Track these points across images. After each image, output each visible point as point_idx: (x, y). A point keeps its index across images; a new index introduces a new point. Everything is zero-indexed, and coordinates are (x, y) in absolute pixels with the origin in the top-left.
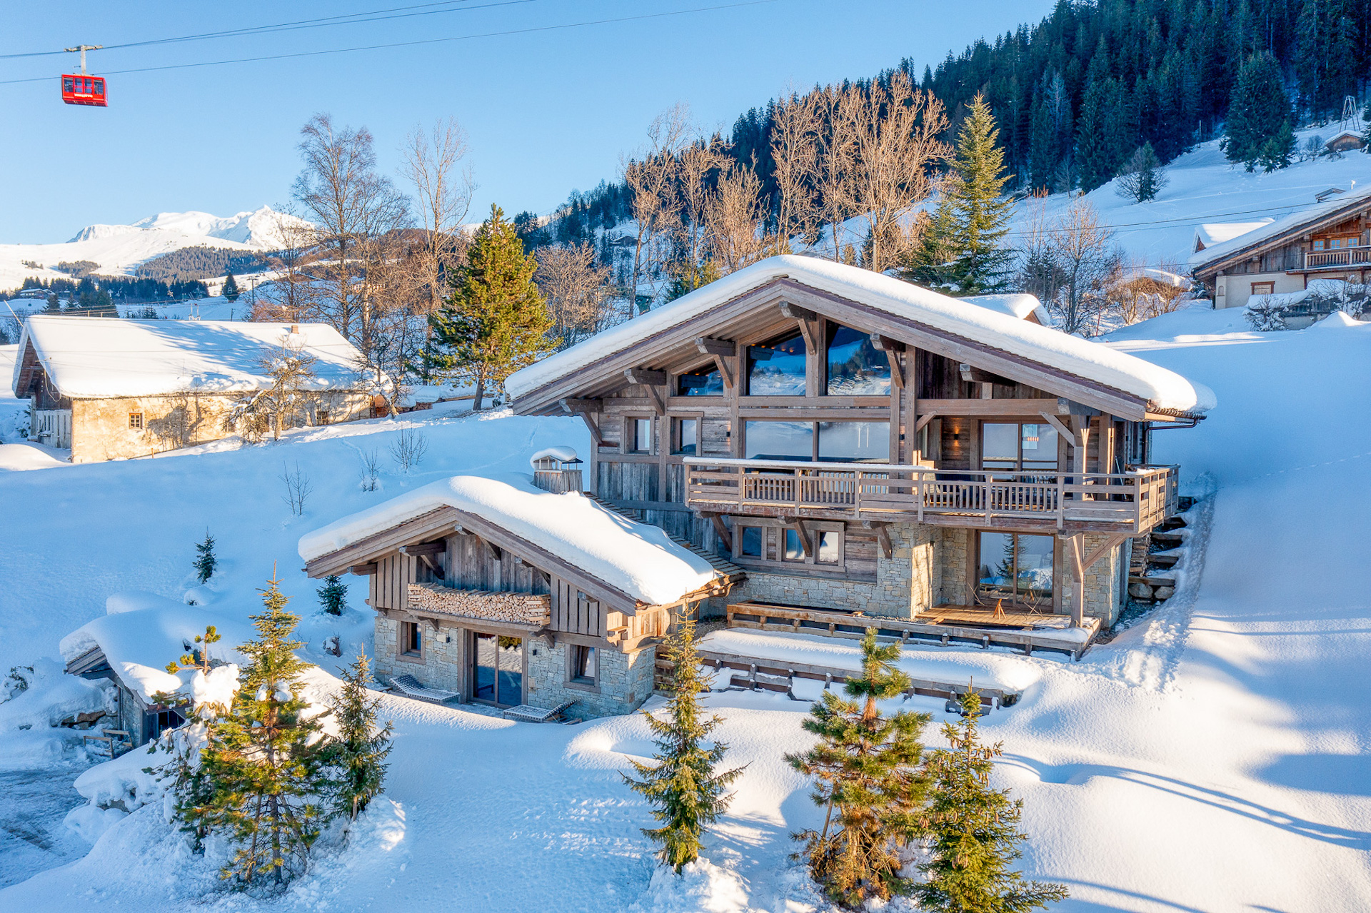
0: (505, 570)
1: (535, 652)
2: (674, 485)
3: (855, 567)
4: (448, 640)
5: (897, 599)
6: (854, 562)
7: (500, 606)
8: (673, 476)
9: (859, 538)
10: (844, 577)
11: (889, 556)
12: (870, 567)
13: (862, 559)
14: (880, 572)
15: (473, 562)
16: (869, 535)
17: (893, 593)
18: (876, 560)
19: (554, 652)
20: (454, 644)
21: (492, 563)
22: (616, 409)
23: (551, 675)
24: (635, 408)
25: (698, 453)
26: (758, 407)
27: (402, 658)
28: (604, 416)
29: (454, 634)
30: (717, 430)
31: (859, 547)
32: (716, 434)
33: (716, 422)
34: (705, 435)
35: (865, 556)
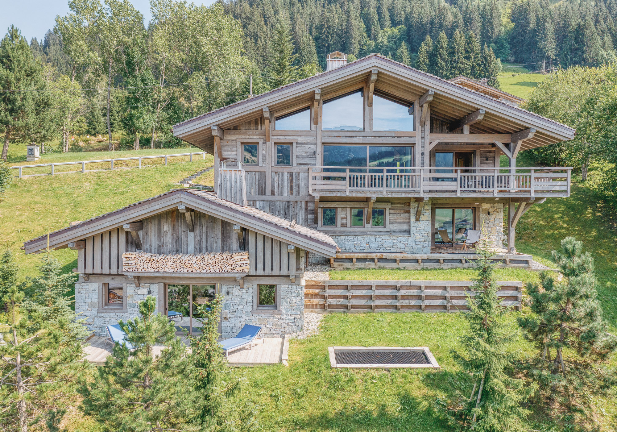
0: (198, 238)
1: (228, 293)
3: (395, 228)
4: (150, 292)
5: (422, 243)
6: (395, 225)
8: (276, 179)
9: (398, 212)
10: (389, 234)
11: (417, 220)
12: (405, 227)
16: (403, 209)
17: (420, 240)
19: (244, 291)
20: (155, 295)
21: (186, 235)
22: (233, 137)
23: (241, 307)
24: (248, 137)
25: (294, 165)
26: (334, 136)
27: (104, 311)
28: (224, 142)
29: (154, 288)
30: (307, 151)
31: (398, 216)
32: (306, 153)
33: (306, 146)
34: (298, 154)
35: (402, 221)
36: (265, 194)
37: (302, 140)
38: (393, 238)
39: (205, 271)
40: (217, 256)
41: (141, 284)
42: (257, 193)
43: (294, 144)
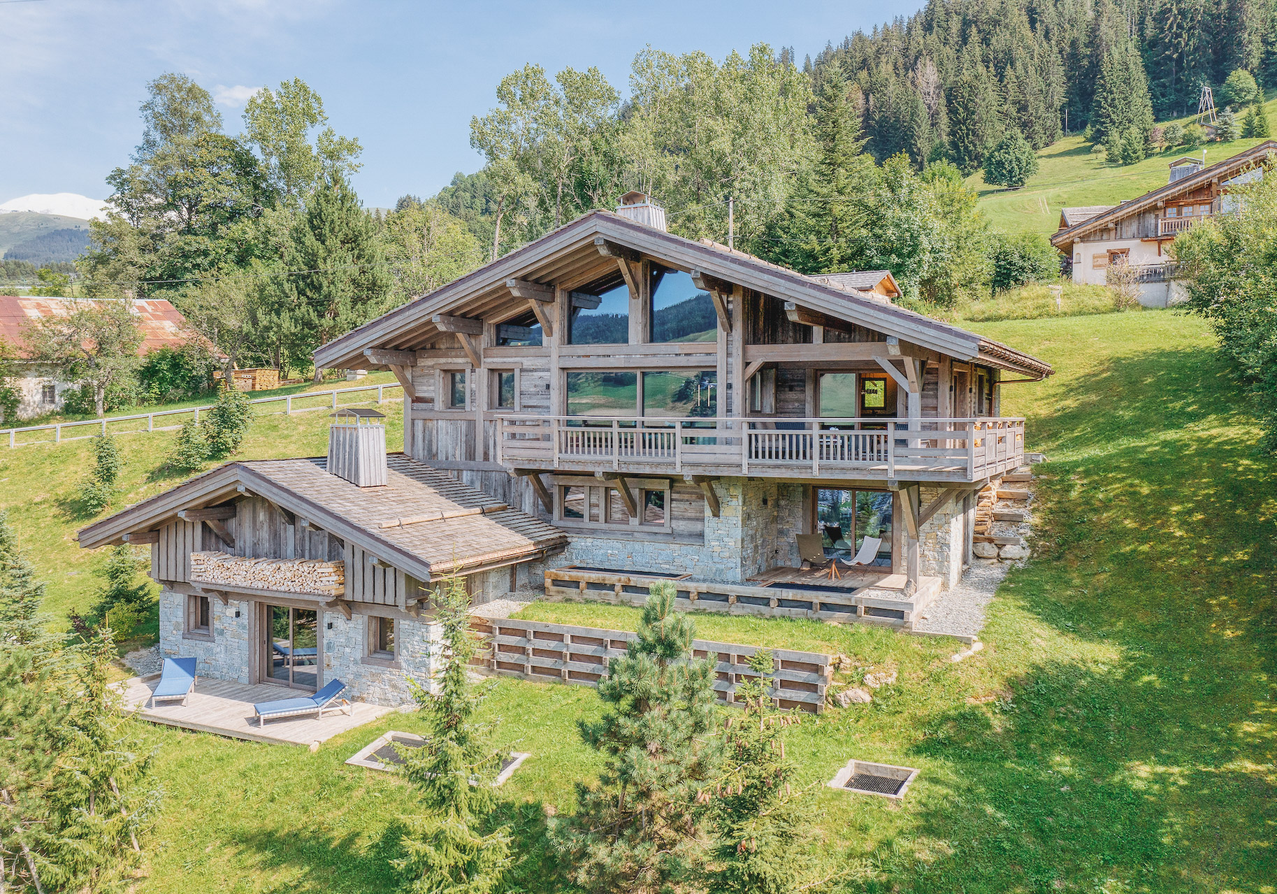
0: (299, 536)
1: (331, 626)
2: (491, 443)
3: (682, 528)
4: (238, 614)
5: (725, 560)
6: (681, 523)
7: (289, 574)
8: (491, 432)
9: (686, 497)
10: (670, 538)
11: (716, 515)
12: (697, 527)
13: (689, 519)
14: (708, 533)
15: (266, 527)
16: (696, 493)
17: (721, 555)
18: (703, 520)
19: (351, 624)
20: (244, 619)
21: (285, 529)
22: (431, 362)
23: (347, 650)
24: (451, 360)
25: (517, 408)
26: (579, 356)
27: (189, 636)
28: (418, 369)
29: (244, 608)
30: (537, 383)
31: (686, 505)
32: (535, 386)
33: (535, 374)
34: (523, 388)
35: (693, 515)
36: (474, 459)
37: (530, 363)
38: (672, 546)
39: (282, 589)
40: (296, 567)
41: (230, 601)
42: (463, 457)
43: (517, 372)
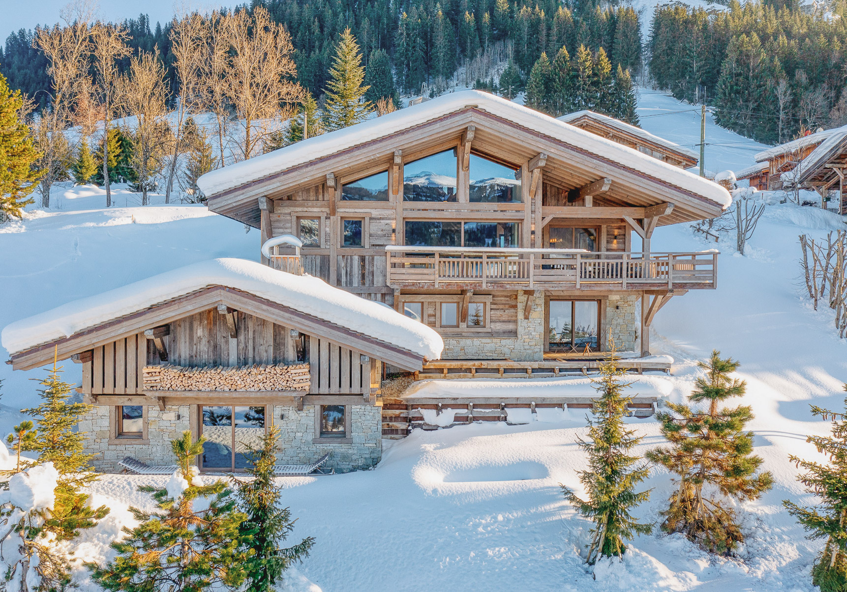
0: (242, 346)
1: (282, 417)
2: (343, 272)
3: (498, 328)
4: (179, 417)
5: (533, 347)
6: (498, 324)
7: (260, 377)
8: (343, 265)
9: (501, 307)
10: (490, 335)
11: (526, 318)
12: (511, 327)
13: (504, 322)
14: (520, 330)
15: (204, 341)
16: (508, 304)
17: (530, 344)
18: (516, 322)
19: (303, 414)
20: (185, 421)
21: (227, 342)
22: (287, 210)
23: (299, 434)
24: (305, 209)
25: (367, 246)
26: (419, 210)
27: (117, 442)
28: (274, 215)
29: (185, 411)
30: (384, 228)
31: (501, 312)
32: (382, 230)
33: (382, 221)
34: (372, 232)
35: (506, 319)
37: (377, 213)
38: (495, 341)
40: (268, 370)
41: (167, 407)
43: (367, 220)
